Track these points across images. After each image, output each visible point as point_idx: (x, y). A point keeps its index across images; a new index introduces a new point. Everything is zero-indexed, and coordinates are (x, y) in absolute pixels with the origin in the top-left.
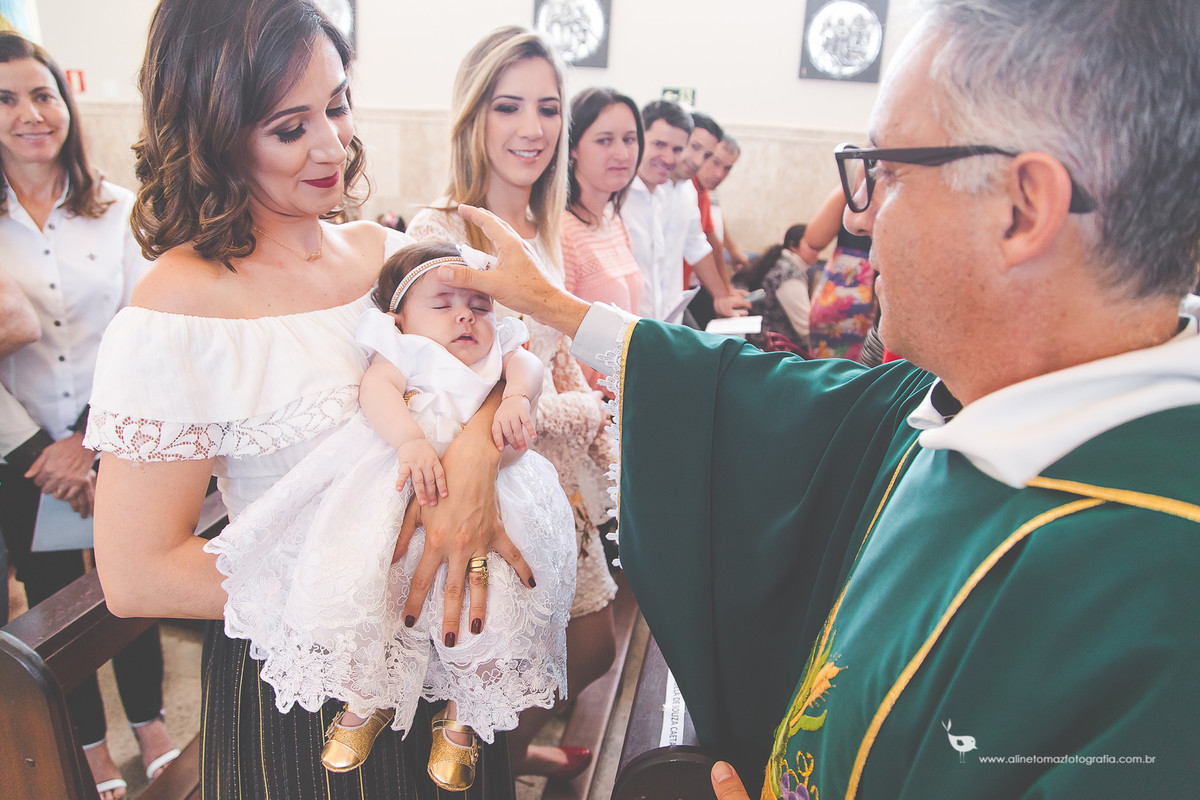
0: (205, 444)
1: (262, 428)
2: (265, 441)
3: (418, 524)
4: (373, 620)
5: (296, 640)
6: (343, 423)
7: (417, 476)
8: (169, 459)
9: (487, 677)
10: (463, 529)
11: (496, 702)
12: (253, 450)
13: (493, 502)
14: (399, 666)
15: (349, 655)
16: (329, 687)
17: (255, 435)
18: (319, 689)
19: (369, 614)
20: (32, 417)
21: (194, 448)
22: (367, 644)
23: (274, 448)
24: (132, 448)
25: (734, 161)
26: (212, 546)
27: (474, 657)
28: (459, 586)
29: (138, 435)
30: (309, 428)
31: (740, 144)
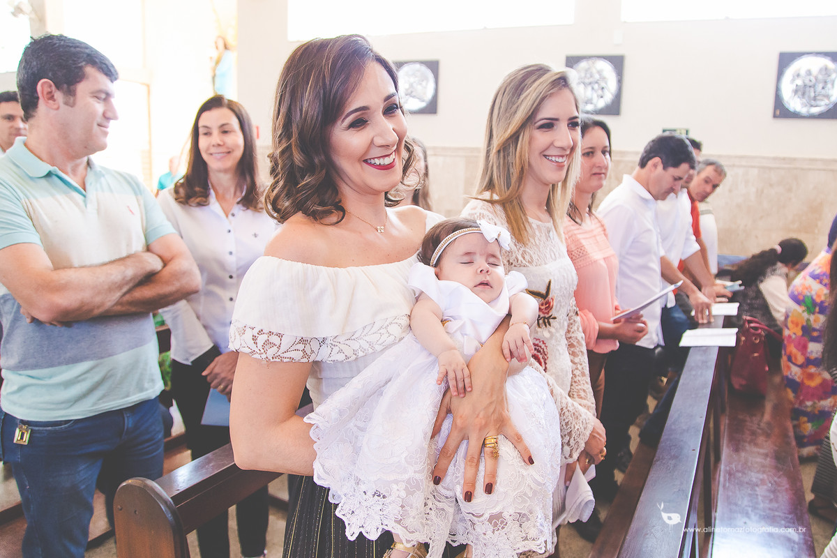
0: (308, 352)
1: (347, 342)
2: (349, 352)
3: (449, 411)
4: (418, 476)
5: (363, 488)
6: (401, 339)
7: (451, 375)
8: (285, 360)
9: (496, 525)
10: (481, 416)
11: (502, 545)
12: (341, 357)
13: (503, 397)
14: (432, 513)
15: (401, 500)
16: (385, 522)
17: (342, 347)
18: (378, 523)
19: (415, 472)
20: (210, 336)
21: (301, 353)
22: (412, 493)
23: (354, 357)
24: (262, 351)
25: (721, 181)
26: (309, 418)
27: (486, 509)
28: (476, 457)
29: (267, 342)
30: (380, 342)
31: (726, 169)
